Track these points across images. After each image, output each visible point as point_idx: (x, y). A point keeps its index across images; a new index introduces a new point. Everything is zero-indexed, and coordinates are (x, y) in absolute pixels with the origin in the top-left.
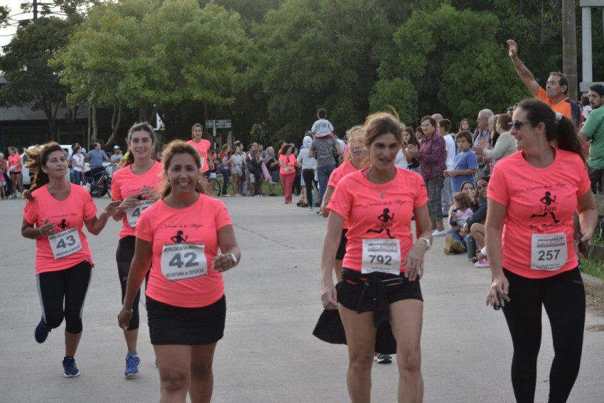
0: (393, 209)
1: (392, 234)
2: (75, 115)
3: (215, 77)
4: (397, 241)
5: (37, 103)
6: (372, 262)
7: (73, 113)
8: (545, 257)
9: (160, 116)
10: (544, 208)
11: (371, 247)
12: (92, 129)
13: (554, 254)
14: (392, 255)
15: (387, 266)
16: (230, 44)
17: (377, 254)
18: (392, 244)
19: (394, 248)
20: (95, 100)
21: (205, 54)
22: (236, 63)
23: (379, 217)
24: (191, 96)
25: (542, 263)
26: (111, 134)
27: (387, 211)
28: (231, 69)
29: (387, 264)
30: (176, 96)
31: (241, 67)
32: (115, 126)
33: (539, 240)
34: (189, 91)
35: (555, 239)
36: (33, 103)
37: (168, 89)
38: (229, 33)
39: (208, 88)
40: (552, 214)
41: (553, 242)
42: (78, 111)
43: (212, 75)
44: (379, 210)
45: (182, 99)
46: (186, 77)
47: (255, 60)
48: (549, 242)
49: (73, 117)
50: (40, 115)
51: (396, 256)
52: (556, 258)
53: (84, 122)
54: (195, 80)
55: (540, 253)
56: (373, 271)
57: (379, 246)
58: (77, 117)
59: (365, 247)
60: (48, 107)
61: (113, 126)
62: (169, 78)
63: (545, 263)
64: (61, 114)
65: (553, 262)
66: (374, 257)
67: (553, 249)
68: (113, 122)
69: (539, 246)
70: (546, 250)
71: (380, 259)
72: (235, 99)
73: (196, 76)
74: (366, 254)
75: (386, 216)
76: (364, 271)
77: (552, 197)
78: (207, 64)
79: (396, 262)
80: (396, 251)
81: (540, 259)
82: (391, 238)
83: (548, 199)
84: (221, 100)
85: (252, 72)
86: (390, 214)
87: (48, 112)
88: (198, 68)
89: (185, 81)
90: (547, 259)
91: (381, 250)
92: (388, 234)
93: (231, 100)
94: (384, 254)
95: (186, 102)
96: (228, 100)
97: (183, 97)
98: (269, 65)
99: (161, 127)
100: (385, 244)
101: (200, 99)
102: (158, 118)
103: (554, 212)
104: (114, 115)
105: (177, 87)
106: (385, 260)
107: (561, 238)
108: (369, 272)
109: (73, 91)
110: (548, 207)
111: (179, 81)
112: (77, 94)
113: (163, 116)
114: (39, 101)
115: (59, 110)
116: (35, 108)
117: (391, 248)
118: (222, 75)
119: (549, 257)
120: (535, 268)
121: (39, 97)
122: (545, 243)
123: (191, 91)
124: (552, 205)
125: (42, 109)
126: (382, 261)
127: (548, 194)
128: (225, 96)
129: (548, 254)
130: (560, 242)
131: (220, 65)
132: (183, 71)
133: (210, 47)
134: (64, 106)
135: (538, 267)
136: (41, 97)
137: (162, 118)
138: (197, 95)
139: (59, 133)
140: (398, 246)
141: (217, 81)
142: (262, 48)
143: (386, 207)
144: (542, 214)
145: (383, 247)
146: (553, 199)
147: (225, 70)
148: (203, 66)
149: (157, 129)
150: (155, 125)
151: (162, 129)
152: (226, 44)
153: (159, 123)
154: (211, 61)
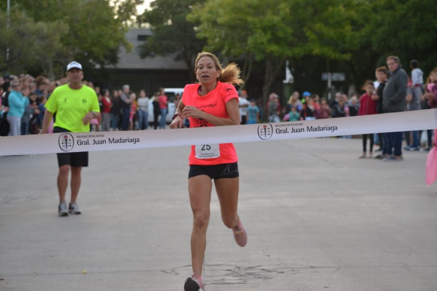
3: (333, 35)
5: (179, 54)
9: (290, 69)
16: (348, 5)
20: (228, 53)
21: (325, 14)
22: (354, 23)
24: (312, 51)
28: (348, 27)
30: (298, 51)
31: (357, 26)
34: (310, 46)
36: (175, 55)
37: (291, 45)
39: (327, 44)
43: (330, 32)
45: (303, 54)
46: (308, 34)
47: (367, 20)
50: (181, 65)
54: (316, 37)
60: (189, 59)
62: (293, 35)
72: (351, 55)
73: (317, 34)
78: (326, 23)
84: (338, 55)
85: (365, 31)
88: (318, 26)
89: (307, 38)
93: (347, 57)
95: (308, 57)
96: (345, 56)
97: (304, 52)
98: (379, 25)
99: (290, 80)
101: (319, 54)
102: (288, 72)
105: (300, 43)
109: (210, 44)
111: (303, 39)
112: (213, 47)
113: (293, 70)
114: (181, 53)
116: (178, 59)
118: (340, 34)
121: (180, 49)
123: (312, 47)
125: (183, 60)
128: (344, 52)
131: (339, 24)
132: (305, 29)
133: (330, 9)
136: (183, 49)
137: (292, 73)
138: (317, 50)
141: (336, 38)
142: (375, 10)
147: (343, 28)
148: (322, 25)
149: (286, 81)
150: (284, 78)
151: (292, 82)
152: (345, 6)
153: (289, 76)
154: (331, 21)
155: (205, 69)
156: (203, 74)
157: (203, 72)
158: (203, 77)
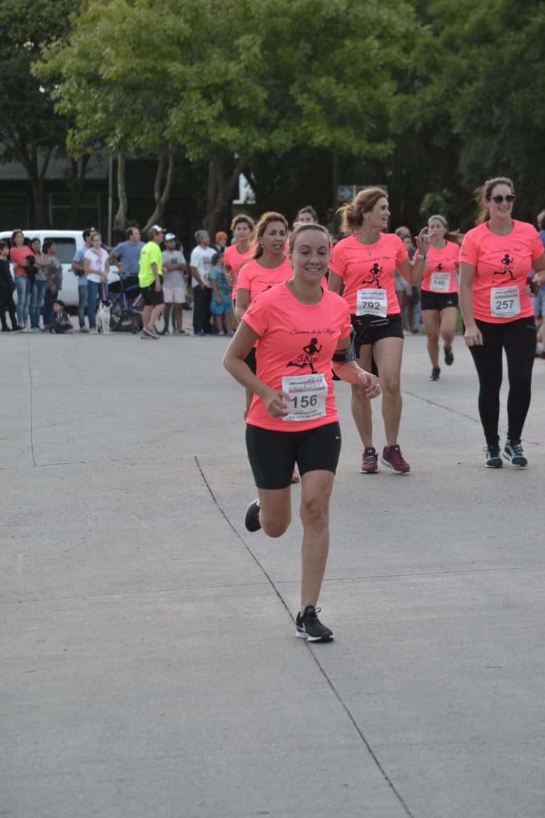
0: (381, 263)
1: (380, 285)
2: (84, 171)
3: (356, 101)
4: (384, 291)
5: (9, 147)
6: (364, 307)
7: (79, 166)
8: (501, 306)
9: (248, 177)
10: (504, 267)
11: (364, 295)
12: (116, 200)
13: (509, 304)
14: (380, 301)
15: (377, 311)
16: (385, 36)
17: (368, 301)
18: (380, 294)
19: (382, 297)
20: (122, 145)
21: (338, 56)
22: (398, 74)
23: (370, 271)
24: (309, 138)
25: (499, 311)
26: (153, 210)
27: (376, 265)
28: (388, 86)
29: (376, 308)
30: (281, 139)
31: (405, 81)
32: (161, 194)
33: (497, 293)
34: (305, 128)
35: (510, 291)
37: (265, 126)
38: (386, 14)
39: (341, 123)
40: (510, 272)
41: (508, 294)
42: (90, 164)
43: (349, 96)
44: (371, 266)
45: (292, 145)
46: (300, 102)
47: (435, 67)
48: (504, 294)
49: (79, 175)
50: (15, 171)
51: (384, 303)
52: (511, 307)
53: (100, 187)
54: (318, 108)
55: (497, 303)
56: (365, 313)
57: (370, 295)
58: (87, 176)
59: (359, 294)
60: (30, 156)
61: (157, 195)
62: (267, 103)
63: (503, 311)
64: (55, 169)
65: (508, 310)
66: (366, 303)
67: (508, 299)
68: (157, 186)
69: (496, 298)
70: (502, 300)
71: (371, 305)
72: (394, 146)
73: (320, 100)
74: (360, 301)
75: (376, 269)
76: (358, 314)
77: (510, 259)
78: (340, 77)
79: (383, 308)
80: (383, 299)
81: (498, 308)
82: (380, 288)
83: (507, 260)
84: (367, 147)
85: (429, 94)
86: (379, 268)
87: (31, 166)
88: (323, 83)
89: (298, 110)
90: (504, 308)
91: (371, 298)
92: (378, 284)
93: (385, 149)
94: (374, 301)
96: (380, 147)
97: (294, 142)
98: (463, 79)
99: (248, 198)
100: (375, 293)
101: (327, 144)
102: (243, 180)
103: (512, 271)
104: (159, 174)
105: (283, 121)
106: (375, 306)
107: (514, 291)
108: (362, 315)
109: (79, 125)
110: (507, 267)
111: (285, 109)
112: (88, 132)
113: (253, 177)
114: (12, 145)
115: (51, 161)
116: (6, 157)
117: (379, 297)
118: (370, 99)
119: (505, 306)
120: (495, 316)
121: (12, 136)
122: (501, 295)
123: (310, 129)
124: (510, 265)
125: (19, 159)
126: (372, 306)
127: (507, 256)
128: (376, 138)
129: (504, 304)
130: (513, 294)
131: (367, 78)
132: (293, 90)
133: (348, 43)
134: (63, 152)
135: (497, 314)
136: (17, 135)
137: (250, 181)
138: (321, 136)
139: (51, 207)
140: (385, 295)
141: (360, 110)
142: (451, 44)
143: (375, 262)
144: (503, 272)
145: (373, 295)
146: (511, 260)
147: (376, 88)
148: (332, 80)
149: (241, 201)
150: (237, 197)
151: (250, 203)
152: (379, 37)
153: (245, 191)
154: (348, 70)
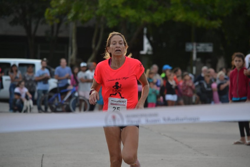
2: (58, 32)
5: (16, 17)
7: (55, 30)
9: (148, 38)
20: (75, 18)
24: (174, 17)
30: (158, 17)
34: (172, 11)
36: (12, 17)
37: (150, 9)
39: (192, 9)
42: (61, 29)
45: (164, 20)
49: (55, 35)
50: (19, 30)
53: (66, 41)
58: (60, 35)
60: (28, 23)
61: (93, 46)
64: (41, 31)
72: (221, 22)
84: (206, 22)
87: (28, 28)
93: (217, 24)
95: (170, 23)
96: (213, 23)
97: (166, 18)
99: (148, 50)
102: (146, 41)
105: (160, 7)
109: (53, 6)
112: (57, 10)
113: (151, 39)
114: (18, 16)
116: (14, 22)
121: (18, 11)
123: (174, 12)
125: (21, 24)
128: (212, 18)
134: (44, 22)
136: (21, 11)
137: (150, 42)
138: (180, 16)
139: (39, 51)
149: (143, 52)
150: (142, 49)
151: (150, 53)
153: (147, 46)
155: (118, 45)
156: (116, 49)
157: (117, 47)
158: (117, 51)
